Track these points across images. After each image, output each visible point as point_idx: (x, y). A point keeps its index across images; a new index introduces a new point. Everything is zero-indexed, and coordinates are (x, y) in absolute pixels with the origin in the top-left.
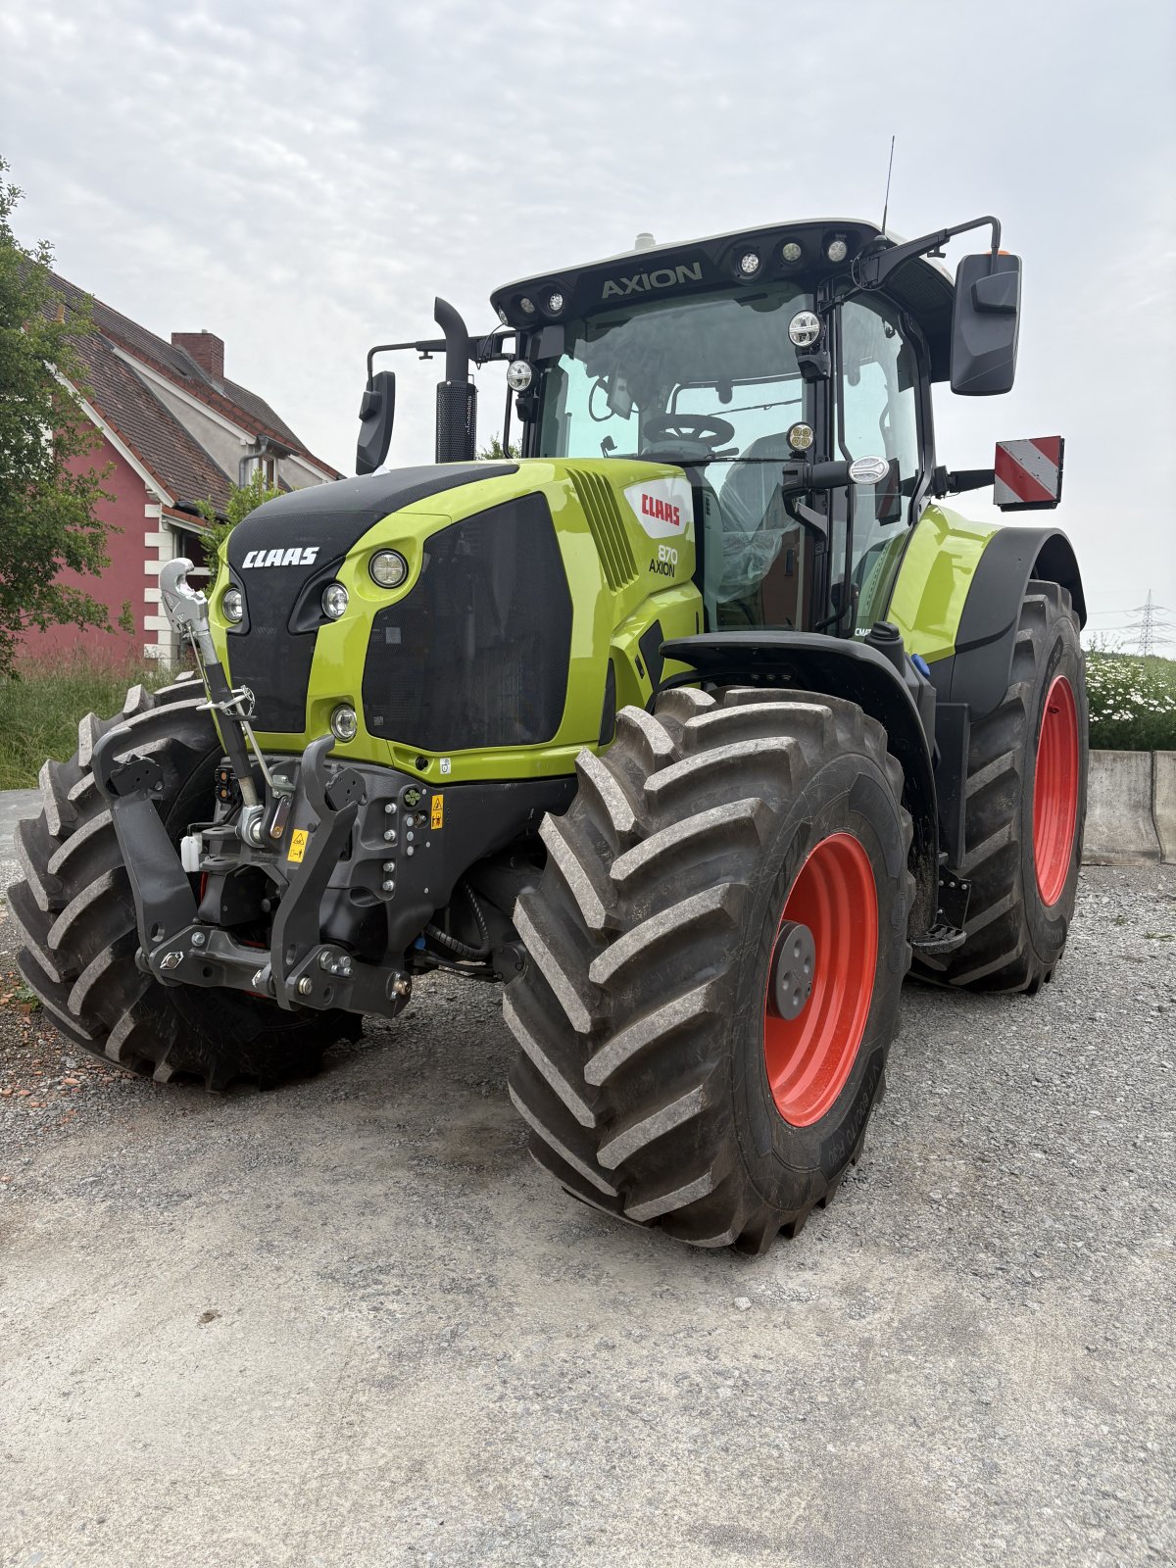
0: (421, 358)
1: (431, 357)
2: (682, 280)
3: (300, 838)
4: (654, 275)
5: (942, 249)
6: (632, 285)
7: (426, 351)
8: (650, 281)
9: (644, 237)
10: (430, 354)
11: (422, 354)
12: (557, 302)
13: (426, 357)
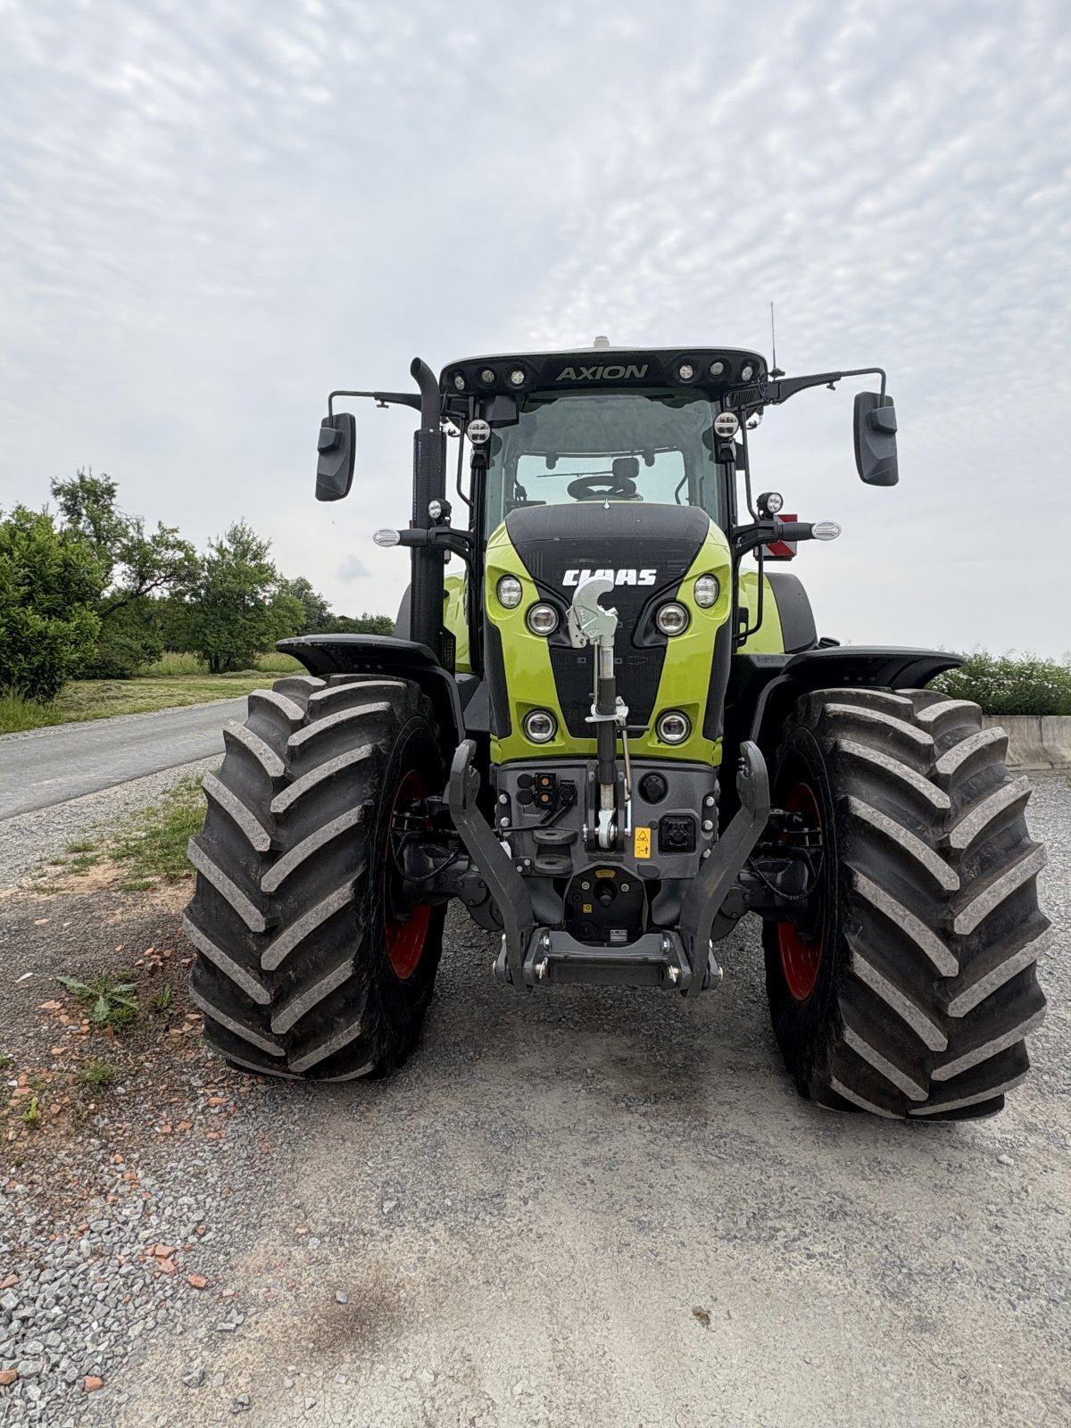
0: (378, 406)
1: (387, 407)
2: (627, 376)
3: (643, 836)
4: (608, 370)
5: (835, 384)
6: (586, 373)
7: (383, 401)
8: (603, 373)
9: (601, 340)
10: (386, 403)
11: (379, 402)
12: (518, 377)
13: (383, 406)
